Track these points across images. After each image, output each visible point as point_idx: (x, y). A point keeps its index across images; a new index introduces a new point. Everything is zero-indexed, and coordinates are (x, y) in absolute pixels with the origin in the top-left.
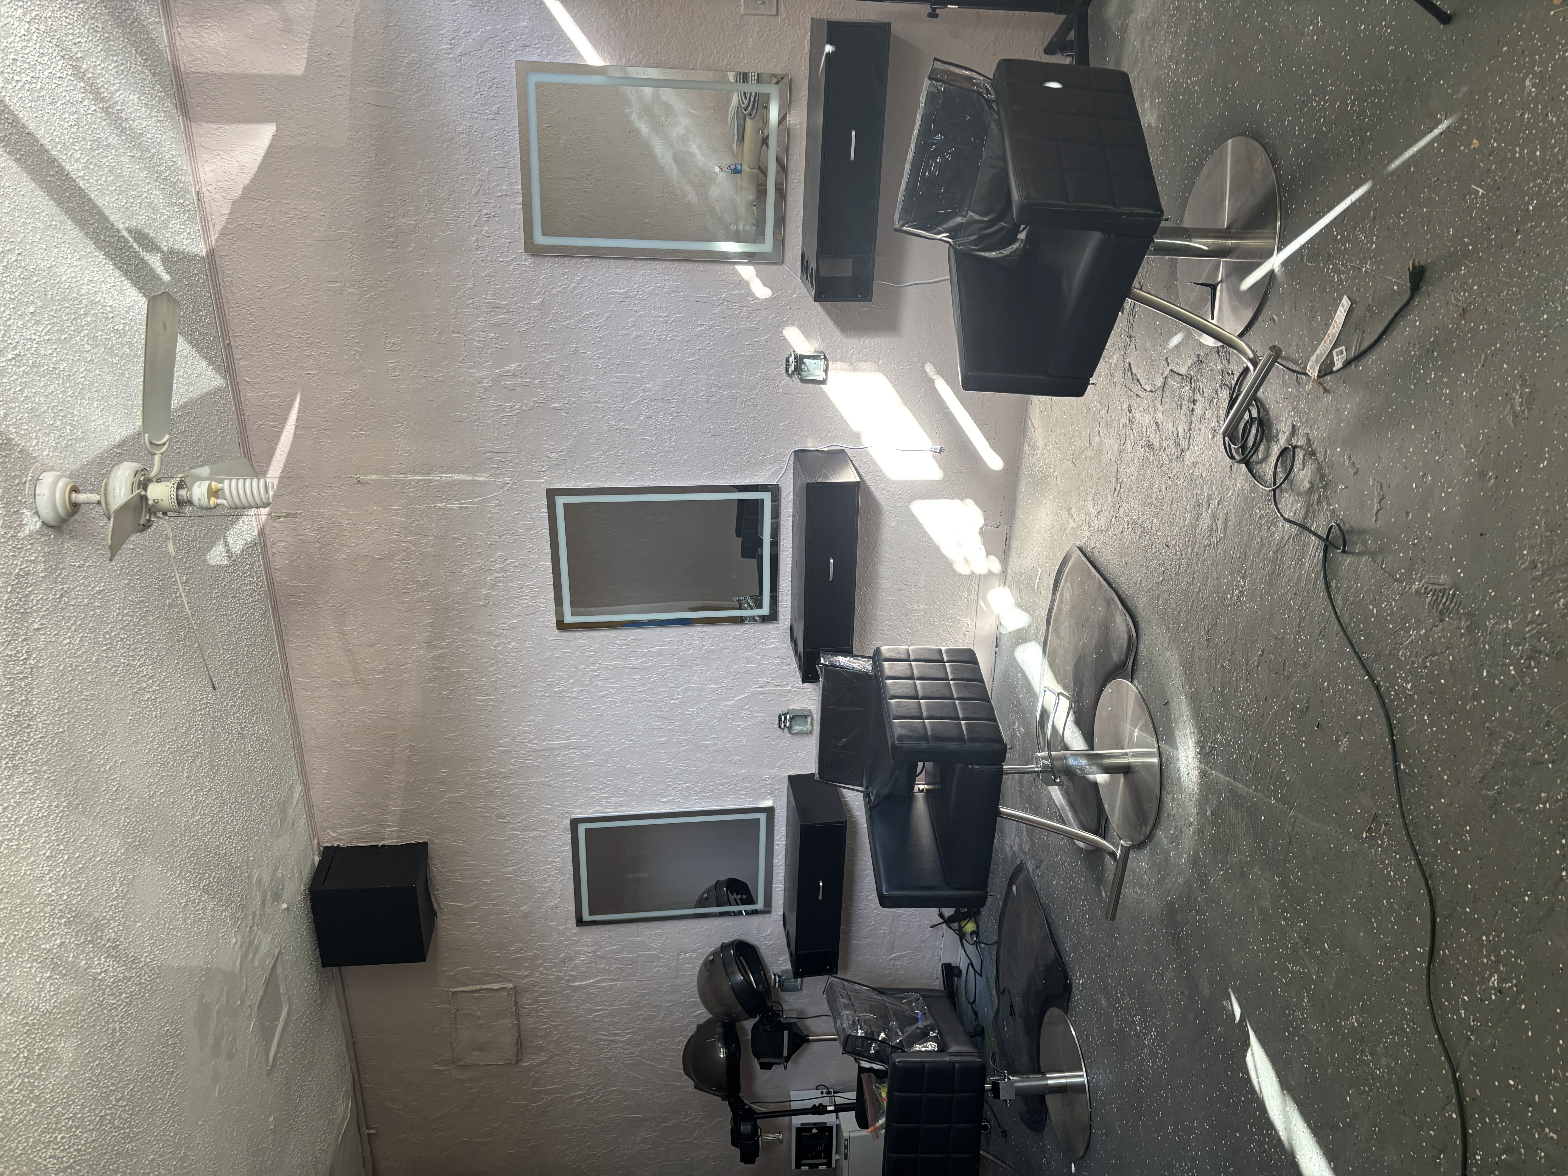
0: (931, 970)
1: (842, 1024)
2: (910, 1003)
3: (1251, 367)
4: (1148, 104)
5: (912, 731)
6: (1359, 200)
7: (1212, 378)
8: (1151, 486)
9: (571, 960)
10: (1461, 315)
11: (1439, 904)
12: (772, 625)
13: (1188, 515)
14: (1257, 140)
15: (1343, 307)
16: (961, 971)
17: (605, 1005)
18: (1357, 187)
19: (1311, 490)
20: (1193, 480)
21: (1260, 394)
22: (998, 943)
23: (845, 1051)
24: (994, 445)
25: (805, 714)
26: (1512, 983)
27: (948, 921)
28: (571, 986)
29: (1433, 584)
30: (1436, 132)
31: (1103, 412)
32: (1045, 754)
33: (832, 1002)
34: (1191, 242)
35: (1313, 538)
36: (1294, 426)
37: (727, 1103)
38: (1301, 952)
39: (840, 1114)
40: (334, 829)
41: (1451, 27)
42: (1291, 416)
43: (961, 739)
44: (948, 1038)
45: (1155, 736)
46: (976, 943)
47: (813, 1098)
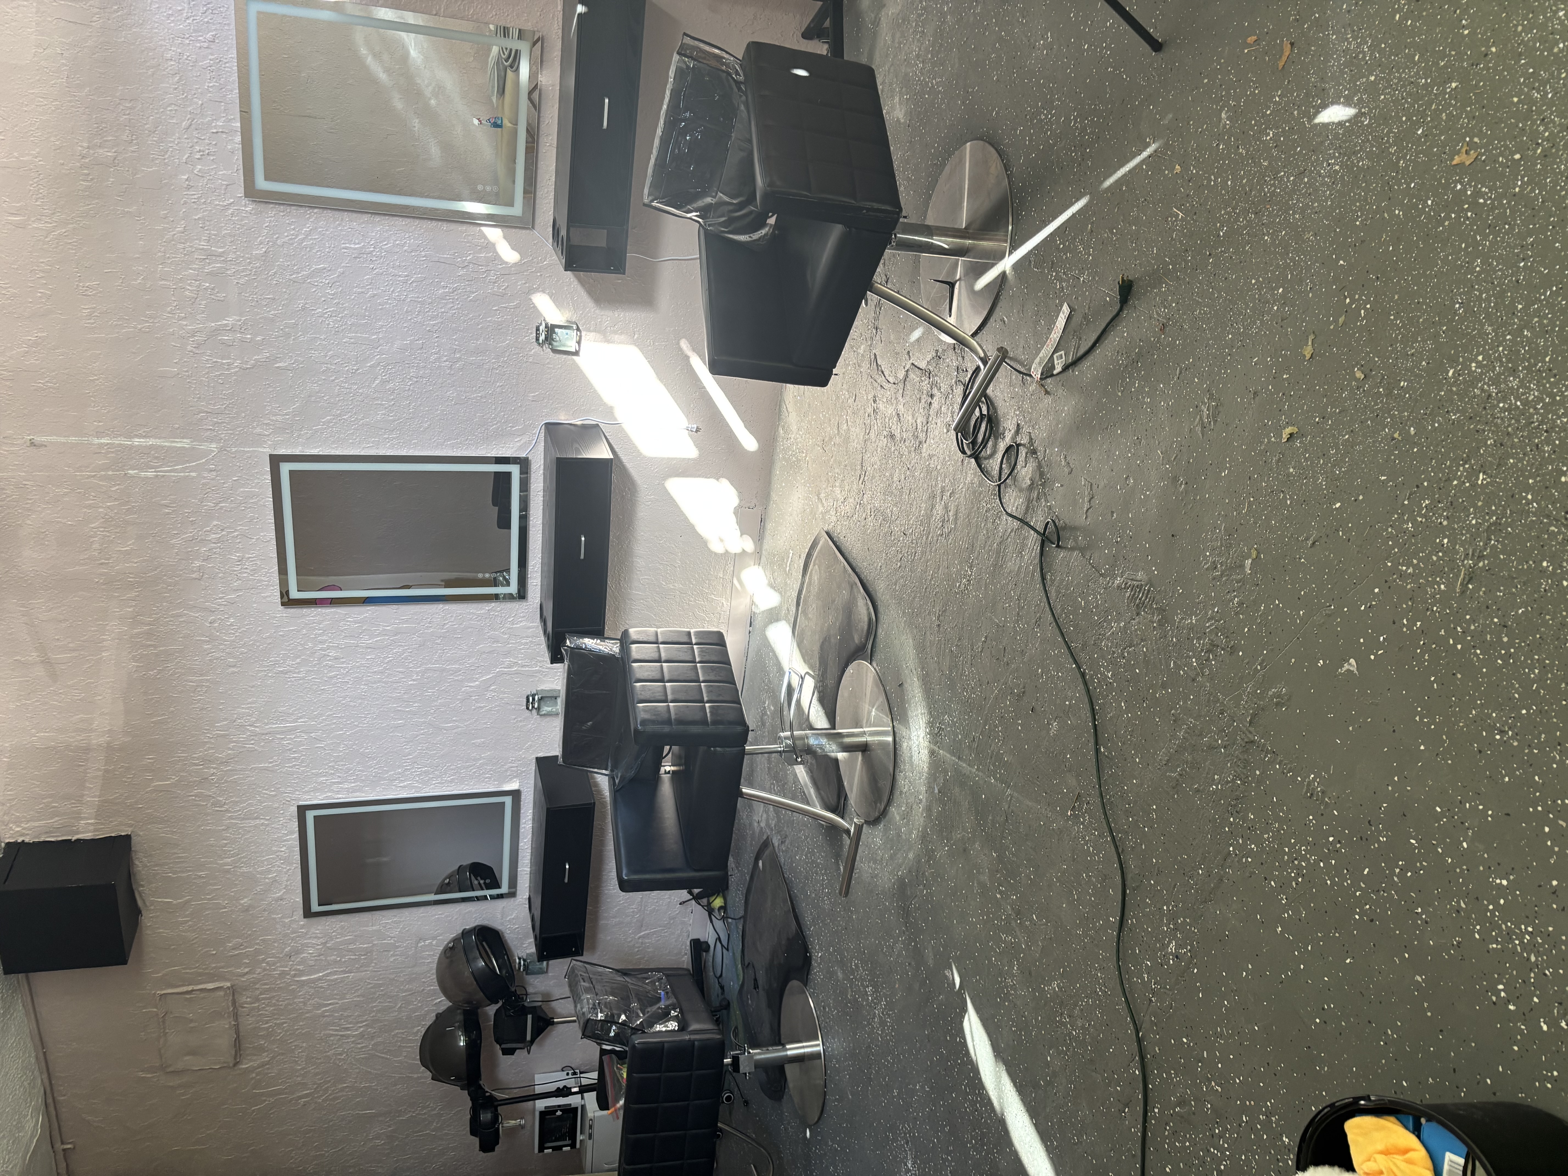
0: (679, 946)
1: (582, 1009)
2: (653, 982)
3: (982, 367)
4: (897, 99)
5: (654, 715)
6: (1079, 212)
7: (948, 374)
8: (892, 476)
9: (297, 954)
10: (1161, 330)
11: (1129, 876)
12: (520, 603)
13: (923, 505)
14: (993, 146)
15: (1063, 313)
16: (709, 946)
17: (336, 999)
18: (1077, 200)
19: (1031, 487)
20: (929, 472)
21: (989, 391)
22: (744, 917)
23: (585, 1035)
24: (749, 425)
25: (555, 694)
26: (1186, 949)
27: (697, 898)
28: (297, 981)
29: (1132, 580)
30: (1145, 154)
31: (851, 401)
32: (788, 733)
33: (573, 986)
34: (933, 239)
35: (1032, 532)
36: (1018, 425)
37: (466, 1092)
38: (1013, 924)
39: (585, 1094)
40: (17, 822)
41: (1161, 55)
42: (1017, 415)
43: (704, 722)
44: (689, 1017)
45: (890, 716)
46: (723, 918)
47: (559, 1079)
